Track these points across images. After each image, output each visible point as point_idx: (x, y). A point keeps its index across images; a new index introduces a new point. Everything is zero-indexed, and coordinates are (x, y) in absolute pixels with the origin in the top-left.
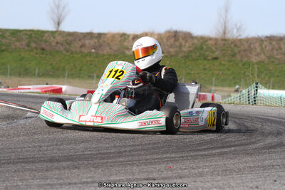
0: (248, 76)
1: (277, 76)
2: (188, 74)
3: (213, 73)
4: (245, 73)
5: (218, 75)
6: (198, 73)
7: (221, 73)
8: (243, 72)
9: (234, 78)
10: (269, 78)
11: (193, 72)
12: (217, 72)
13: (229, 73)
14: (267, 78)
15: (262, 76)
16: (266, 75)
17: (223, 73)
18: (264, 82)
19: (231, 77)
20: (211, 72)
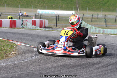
0: (33, 3)
1: (47, 3)
2: (6, 2)
3: (17, 2)
4: (32, 2)
5: (19, 2)
6: (10, 2)
7: (21, 1)
8: (31, 1)
9: (27, 4)
10: (43, 4)
11: (8, 1)
12: (19, 1)
13: (25, 1)
14: (42, 4)
15: (40, 3)
16: (42, 2)
17: (22, 2)
18: (41, 5)
19: (26, 4)
20: (17, 1)
